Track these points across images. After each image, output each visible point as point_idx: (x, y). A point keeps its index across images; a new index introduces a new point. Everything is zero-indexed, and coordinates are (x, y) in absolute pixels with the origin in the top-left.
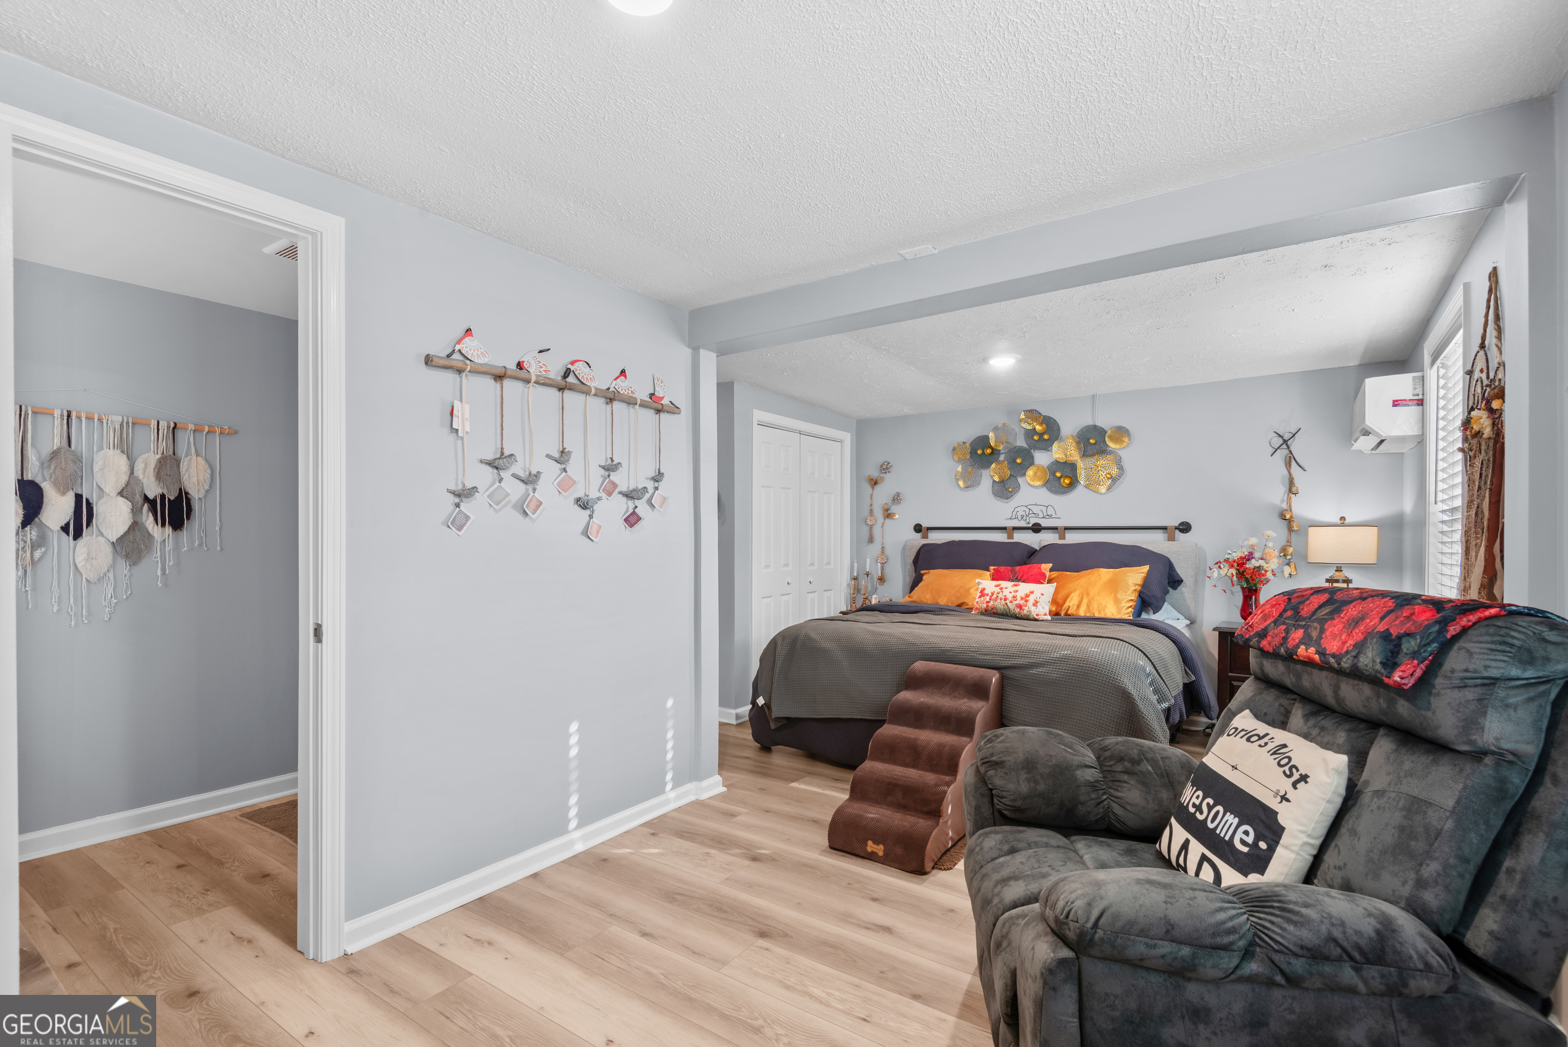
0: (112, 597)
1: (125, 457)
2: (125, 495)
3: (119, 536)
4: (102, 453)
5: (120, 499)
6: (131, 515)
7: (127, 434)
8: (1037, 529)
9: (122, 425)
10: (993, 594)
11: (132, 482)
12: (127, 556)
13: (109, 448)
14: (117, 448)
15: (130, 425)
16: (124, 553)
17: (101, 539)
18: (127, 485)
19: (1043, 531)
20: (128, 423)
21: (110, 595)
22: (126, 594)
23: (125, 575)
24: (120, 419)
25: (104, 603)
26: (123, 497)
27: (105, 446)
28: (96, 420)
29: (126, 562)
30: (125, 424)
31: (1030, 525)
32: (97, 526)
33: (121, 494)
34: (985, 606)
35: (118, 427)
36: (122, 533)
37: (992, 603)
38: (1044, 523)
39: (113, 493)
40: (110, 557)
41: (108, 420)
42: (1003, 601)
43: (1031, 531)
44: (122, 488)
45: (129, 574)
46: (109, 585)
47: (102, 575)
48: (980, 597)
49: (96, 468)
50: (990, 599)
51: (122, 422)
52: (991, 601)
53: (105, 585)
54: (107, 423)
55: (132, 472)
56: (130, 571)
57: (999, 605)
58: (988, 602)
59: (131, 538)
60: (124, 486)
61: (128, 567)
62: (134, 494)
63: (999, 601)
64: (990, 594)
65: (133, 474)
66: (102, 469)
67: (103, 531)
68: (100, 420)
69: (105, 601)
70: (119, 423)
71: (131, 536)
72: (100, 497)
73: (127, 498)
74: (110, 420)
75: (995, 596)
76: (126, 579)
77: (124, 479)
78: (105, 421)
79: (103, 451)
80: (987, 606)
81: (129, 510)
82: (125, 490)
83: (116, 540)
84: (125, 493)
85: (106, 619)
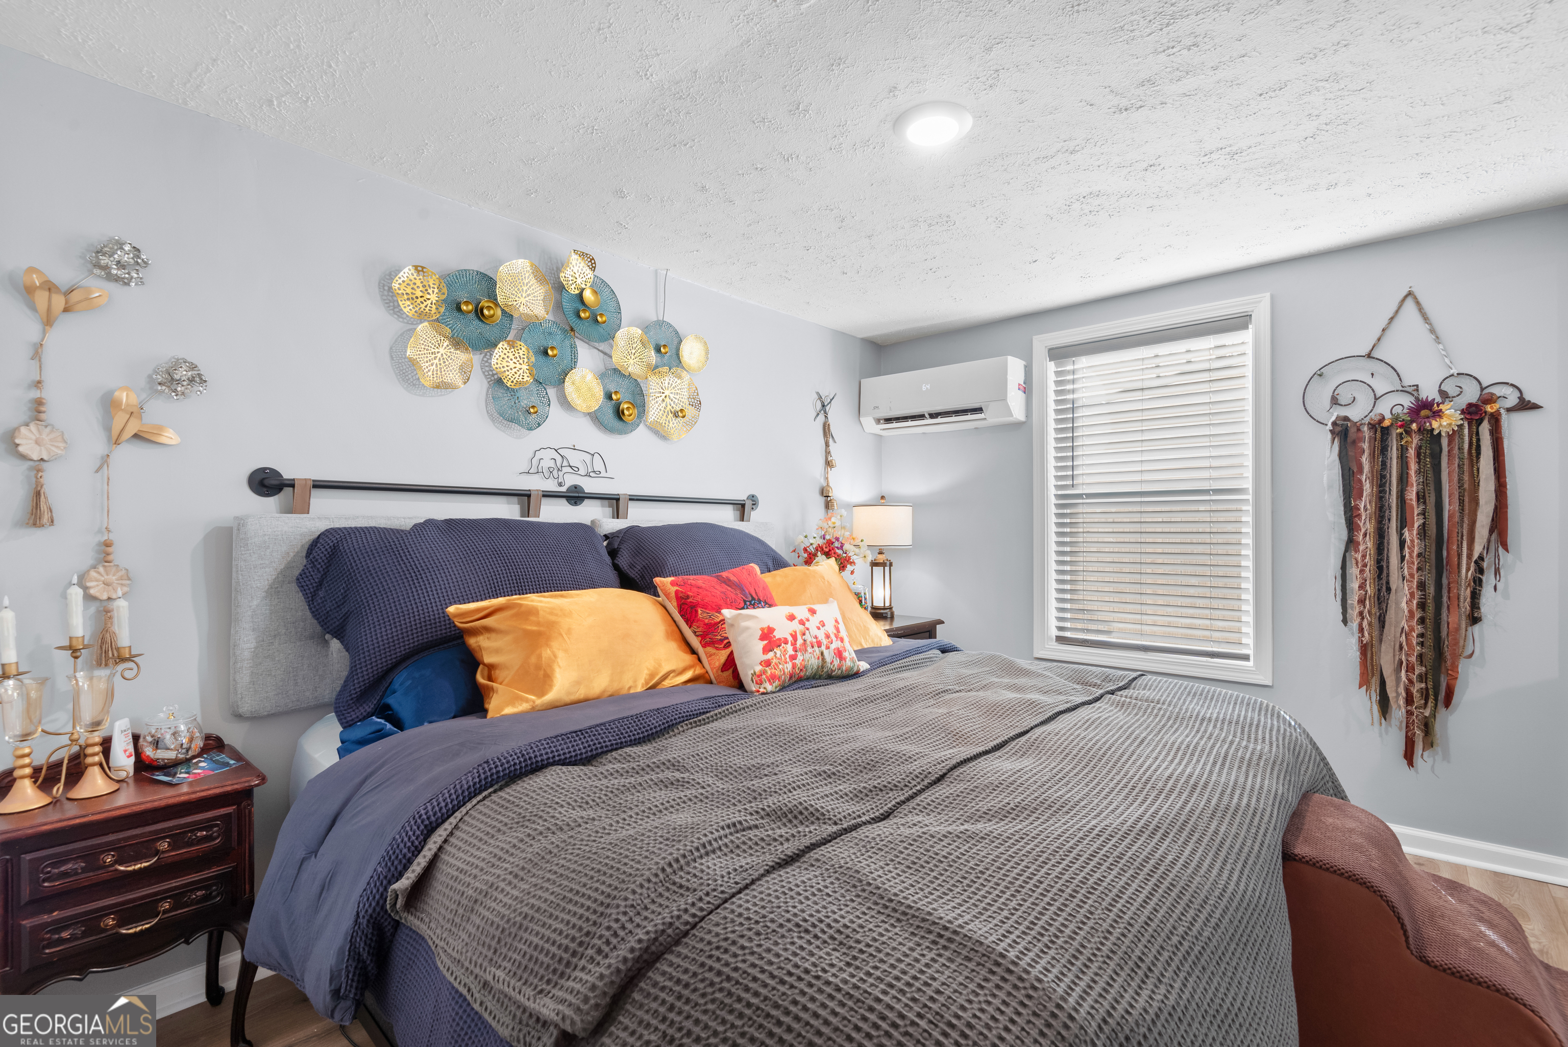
8: (575, 497)
10: (794, 637)
19: (586, 502)
31: (564, 489)
34: (789, 666)
37: (800, 657)
38: (589, 486)
42: (816, 648)
43: (564, 501)
48: (766, 650)
50: (795, 650)
52: (799, 654)
57: (810, 660)
58: (793, 658)
63: (810, 650)
64: (790, 639)
75: (800, 641)
80: (794, 666)
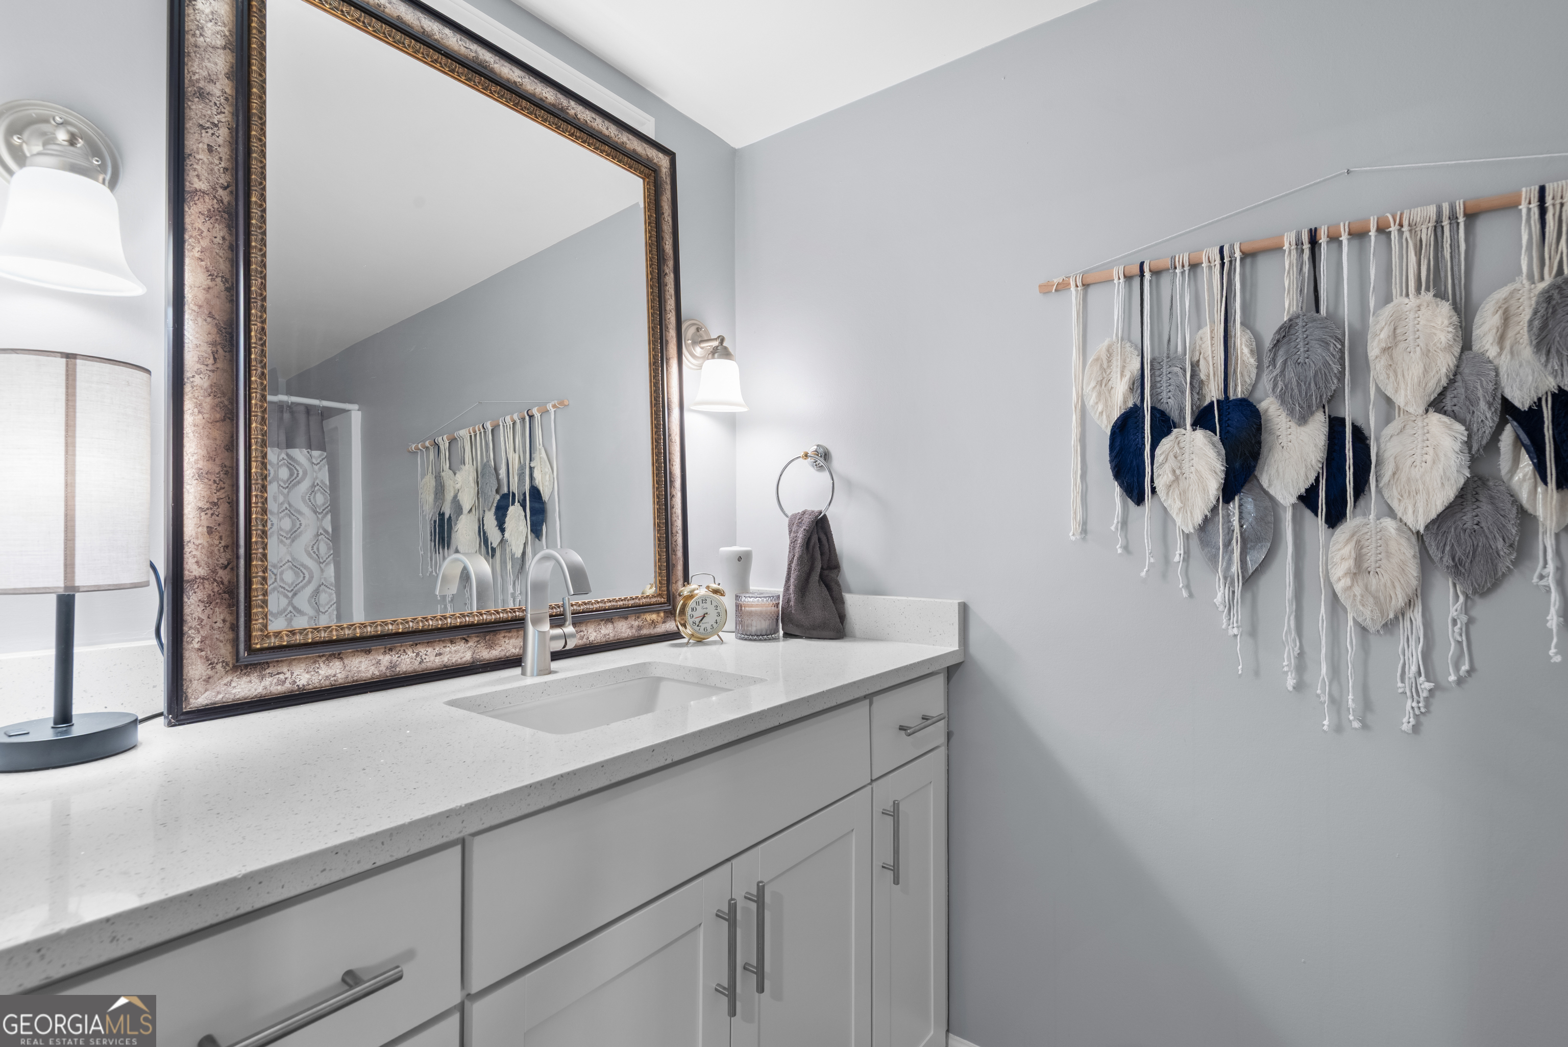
0: (1420, 674)
1: (1445, 308)
2: (1449, 408)
3: (1433, 515)
4: (1389, 309)
5: (1435, 418)
6: (1465, 459)
7: (1454, 246)
9: (1438, 227)
11: (1467, 371)
12: (1457, 569)
13: (1407, 295)
14: (1428, 289)
15: (1461, 220)
16: (1447, 561)
17: (1390, 525)
18: (1452, 382)
20: (1453, 218)
21: (1414, 669)
22: (1457, 668)
23: (1455, 622)
24: (1432, 210)
25: (1400, 684)
26: (1445, 413)
27: (1395, 291)
28: (1373, 233)
29: (1455, 585)
30: (1446, 223)
32: (1379, 491)
33: (1437, 404)
35: (1426, 234)
36: (1440, 509)
39: (1416, 408)
40: (1413, 570)
41: (1401, 225)
44: (1439, 390)
45: (1464, 619)
46: (1412, 643)
47: (1391, 616)
49: (1374, 350)
51: (1439, 221)
53: (1403, 641)
54: (1400, 232)
55: (1466, 345)
56: (1466, 610)
59: (1468, 519)
60: (1444, 382)
61: (1462, 598)
62: (1471, 401)
65: (1470, 348)
66: (1387, 350)
67: (1395, 505)
68: (1382, 230)
69: (1403, 681)
70: (1431, 225)
71: (1469, 515)
72: (1388, 419)
73: (1455, 416)
74: (1406, 223)
76: (1457, 629)
77: (1444, 363)
78: (1394, 229)
79: (1391, 305)
81: (1457, 446)
82: (1449, 395)
83: (1427, 527)
84: (1448, 403)
85: (1406, 727)
